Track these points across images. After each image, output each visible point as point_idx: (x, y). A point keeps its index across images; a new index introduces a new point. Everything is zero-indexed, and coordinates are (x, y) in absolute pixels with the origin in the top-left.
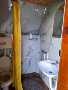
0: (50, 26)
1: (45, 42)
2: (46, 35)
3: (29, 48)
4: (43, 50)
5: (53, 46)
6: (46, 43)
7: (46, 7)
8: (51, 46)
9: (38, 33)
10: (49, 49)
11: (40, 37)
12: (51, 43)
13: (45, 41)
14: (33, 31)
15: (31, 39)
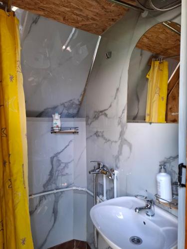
0: (118, 89)
1: (105, 139)
2: (106, 115)
3: (52, 159)
4: (99, 164)
5: (131, 149)
6: (107, 141)
7: (100, 37)
8: (126, 148)
9: (78, 111)
10: (117, 158)
11: (84, 123)
12: (123, 141)
13: (103, 136)
14: (63, 104)
15: (56, 130)
